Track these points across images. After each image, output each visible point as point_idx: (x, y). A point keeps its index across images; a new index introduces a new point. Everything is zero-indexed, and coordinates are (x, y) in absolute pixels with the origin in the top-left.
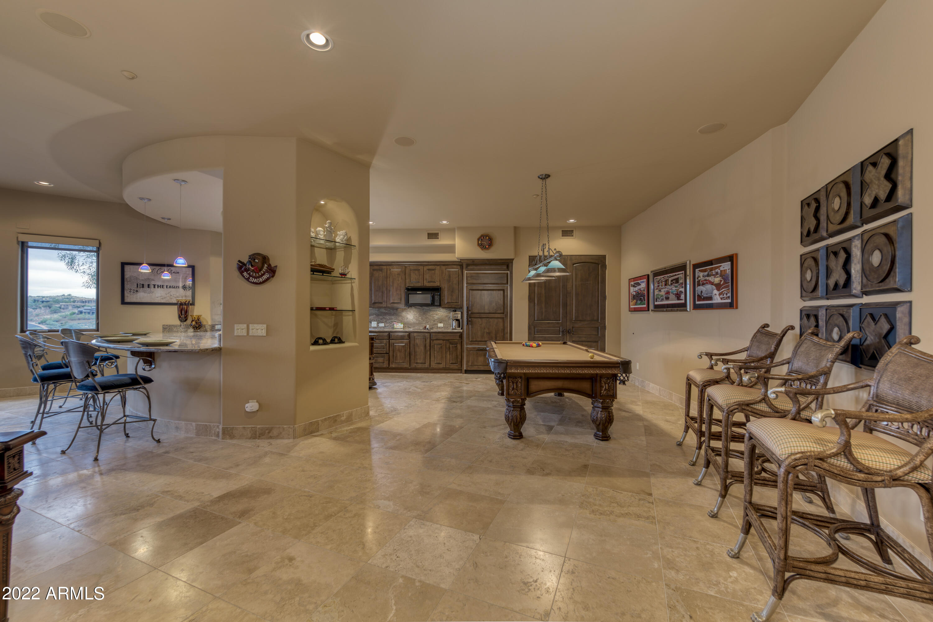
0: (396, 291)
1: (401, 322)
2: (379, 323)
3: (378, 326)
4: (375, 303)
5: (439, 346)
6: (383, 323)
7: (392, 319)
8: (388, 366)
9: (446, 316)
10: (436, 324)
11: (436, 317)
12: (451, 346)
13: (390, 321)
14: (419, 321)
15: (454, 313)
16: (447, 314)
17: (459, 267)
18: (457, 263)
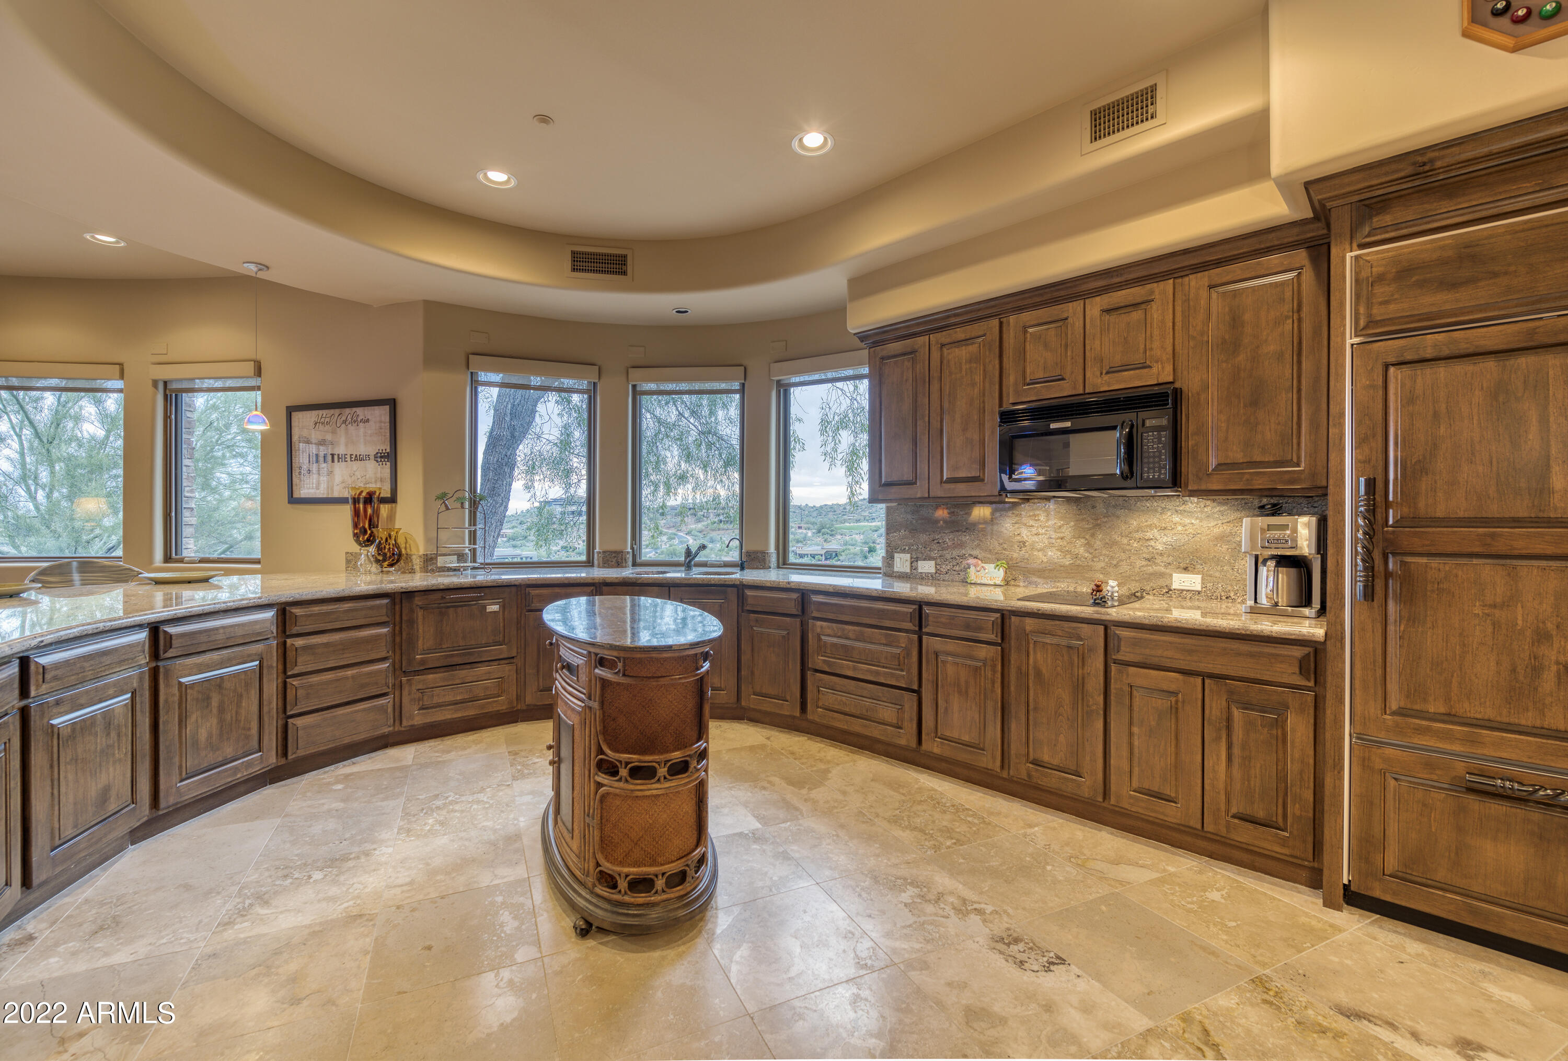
0: (965, 430)
1: (997, 559)
2: (917, 559)
3: (913, 568)
4: (889, 484)
5: (1162, 703)
6: (930, 558)
7: (961, 545)
8: (913, 744)
9: (1221, 538)
10: (1161, 575)
11: (1161, 541)
12: (1237, 713)
13: (955, 553)
14: (1076, 556)
15: (1263, 521)
16: (1227, 528)
17: (1301, 256)
18: (1291, 236)
